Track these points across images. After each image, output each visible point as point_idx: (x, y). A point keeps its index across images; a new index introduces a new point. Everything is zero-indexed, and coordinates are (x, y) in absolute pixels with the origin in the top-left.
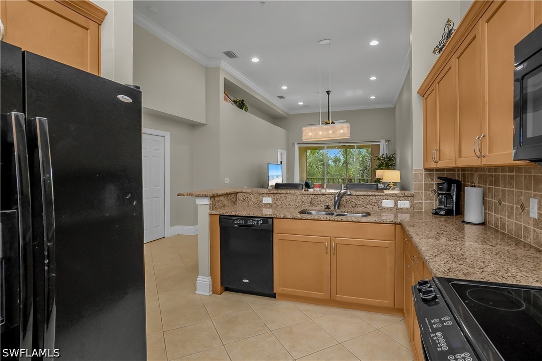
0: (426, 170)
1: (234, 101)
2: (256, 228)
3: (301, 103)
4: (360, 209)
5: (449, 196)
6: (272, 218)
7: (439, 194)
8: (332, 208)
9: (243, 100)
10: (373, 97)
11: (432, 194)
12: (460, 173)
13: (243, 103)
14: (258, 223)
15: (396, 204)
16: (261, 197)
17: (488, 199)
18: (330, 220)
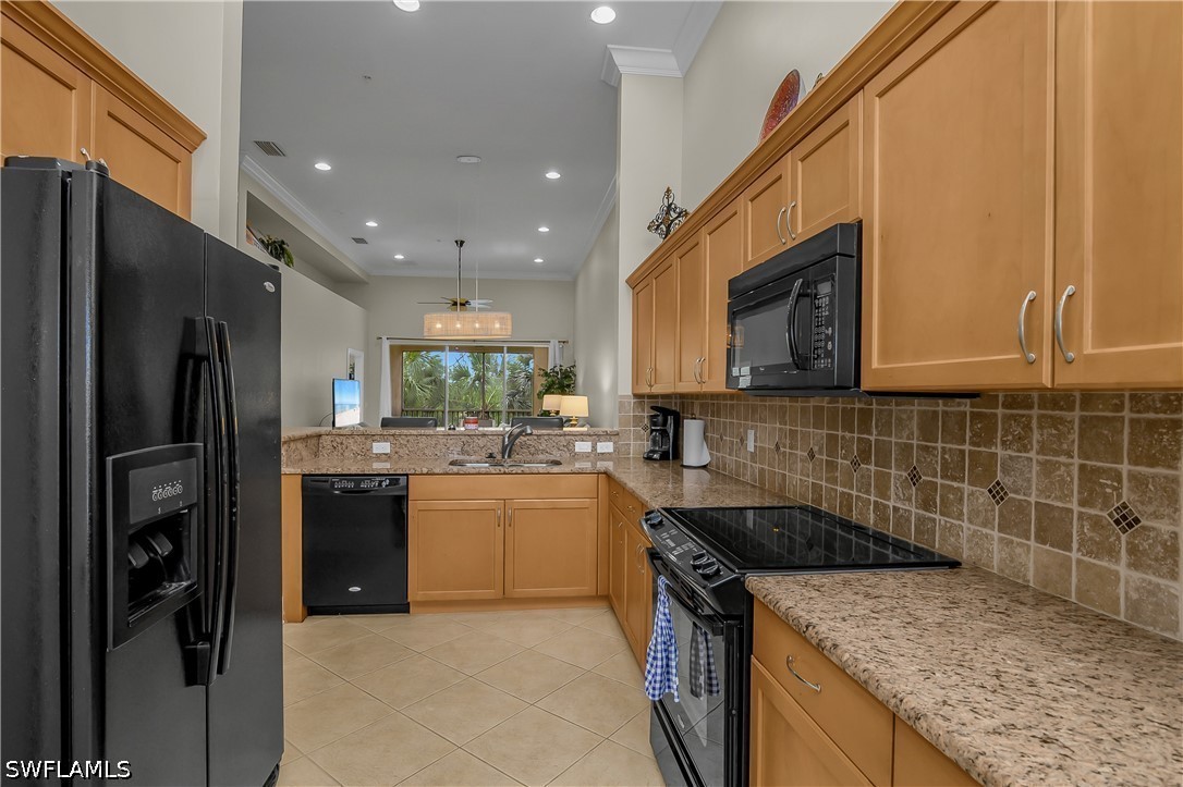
0: (636, 396)
1: (263, 242)
2: (377, 494)
3: (399, 257)
4: (541, 457)
5: (664, 433)
6: (407, 475)
7: (652, 431)
8: (499, 457)
9: (283, 242)
10: (539, 260)
11: (642, 432)
12: (678, 401)
13: (283, 249)
14: (380, 485)
15: (594, 448)
16: (368, 442)
17: (710, 435)
18: (505, 473)
